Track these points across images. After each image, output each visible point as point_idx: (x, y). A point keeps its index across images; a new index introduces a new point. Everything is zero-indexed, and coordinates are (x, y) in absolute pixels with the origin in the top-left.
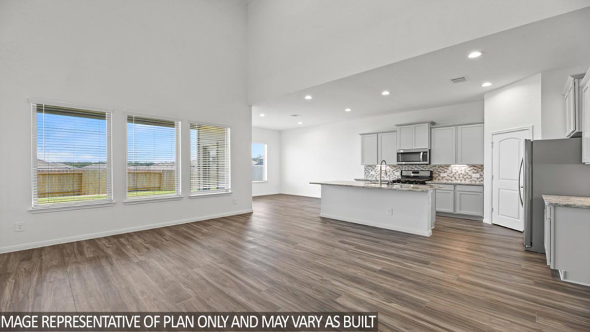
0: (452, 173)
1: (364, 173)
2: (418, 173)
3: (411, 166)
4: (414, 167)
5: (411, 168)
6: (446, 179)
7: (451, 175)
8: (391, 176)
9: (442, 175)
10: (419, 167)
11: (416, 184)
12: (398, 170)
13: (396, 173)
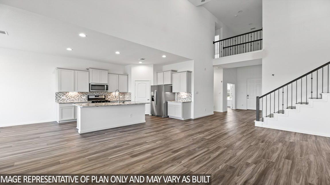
0: (112, 96)
1: (55, 98)
2: (98, 96)
3: (93, 93)
4: (94, 93)
5: (93, 94)
6: (110, 99)
7: (112, 97)
8: (79, 99)
9: (109, 97)
10: (97, 93)
11: (97, 103)
12: (84, 95)
13: (83, 97)
